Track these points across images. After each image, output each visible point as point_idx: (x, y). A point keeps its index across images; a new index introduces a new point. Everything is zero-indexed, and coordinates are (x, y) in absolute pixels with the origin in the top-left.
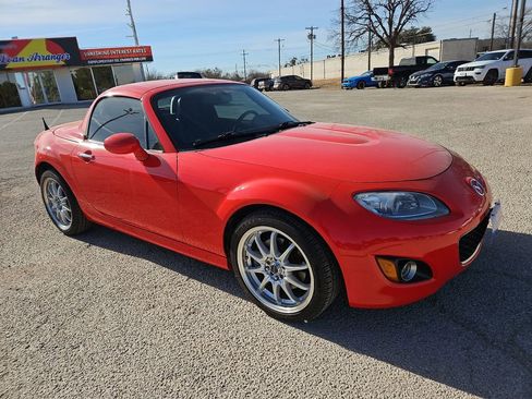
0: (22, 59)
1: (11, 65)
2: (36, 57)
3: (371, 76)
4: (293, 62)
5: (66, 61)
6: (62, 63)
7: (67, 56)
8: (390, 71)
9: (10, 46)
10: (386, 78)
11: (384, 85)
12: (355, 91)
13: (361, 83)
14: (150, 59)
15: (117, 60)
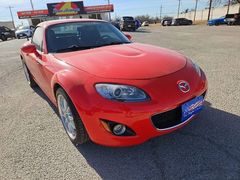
0: (62, 11)
1: (57, 14)
2: (67, 10)
3: (224, 19)
4: (187, 11)
5: (78, 12)
6: (77, 13)
7: (78, 10)
8: (236, 16)
9: (57, 5)
10: (232, 20)
11: (231, 24)
12: (214, 27)
13: (218, 22)
14: (112, 11)
15: (98, 11)
